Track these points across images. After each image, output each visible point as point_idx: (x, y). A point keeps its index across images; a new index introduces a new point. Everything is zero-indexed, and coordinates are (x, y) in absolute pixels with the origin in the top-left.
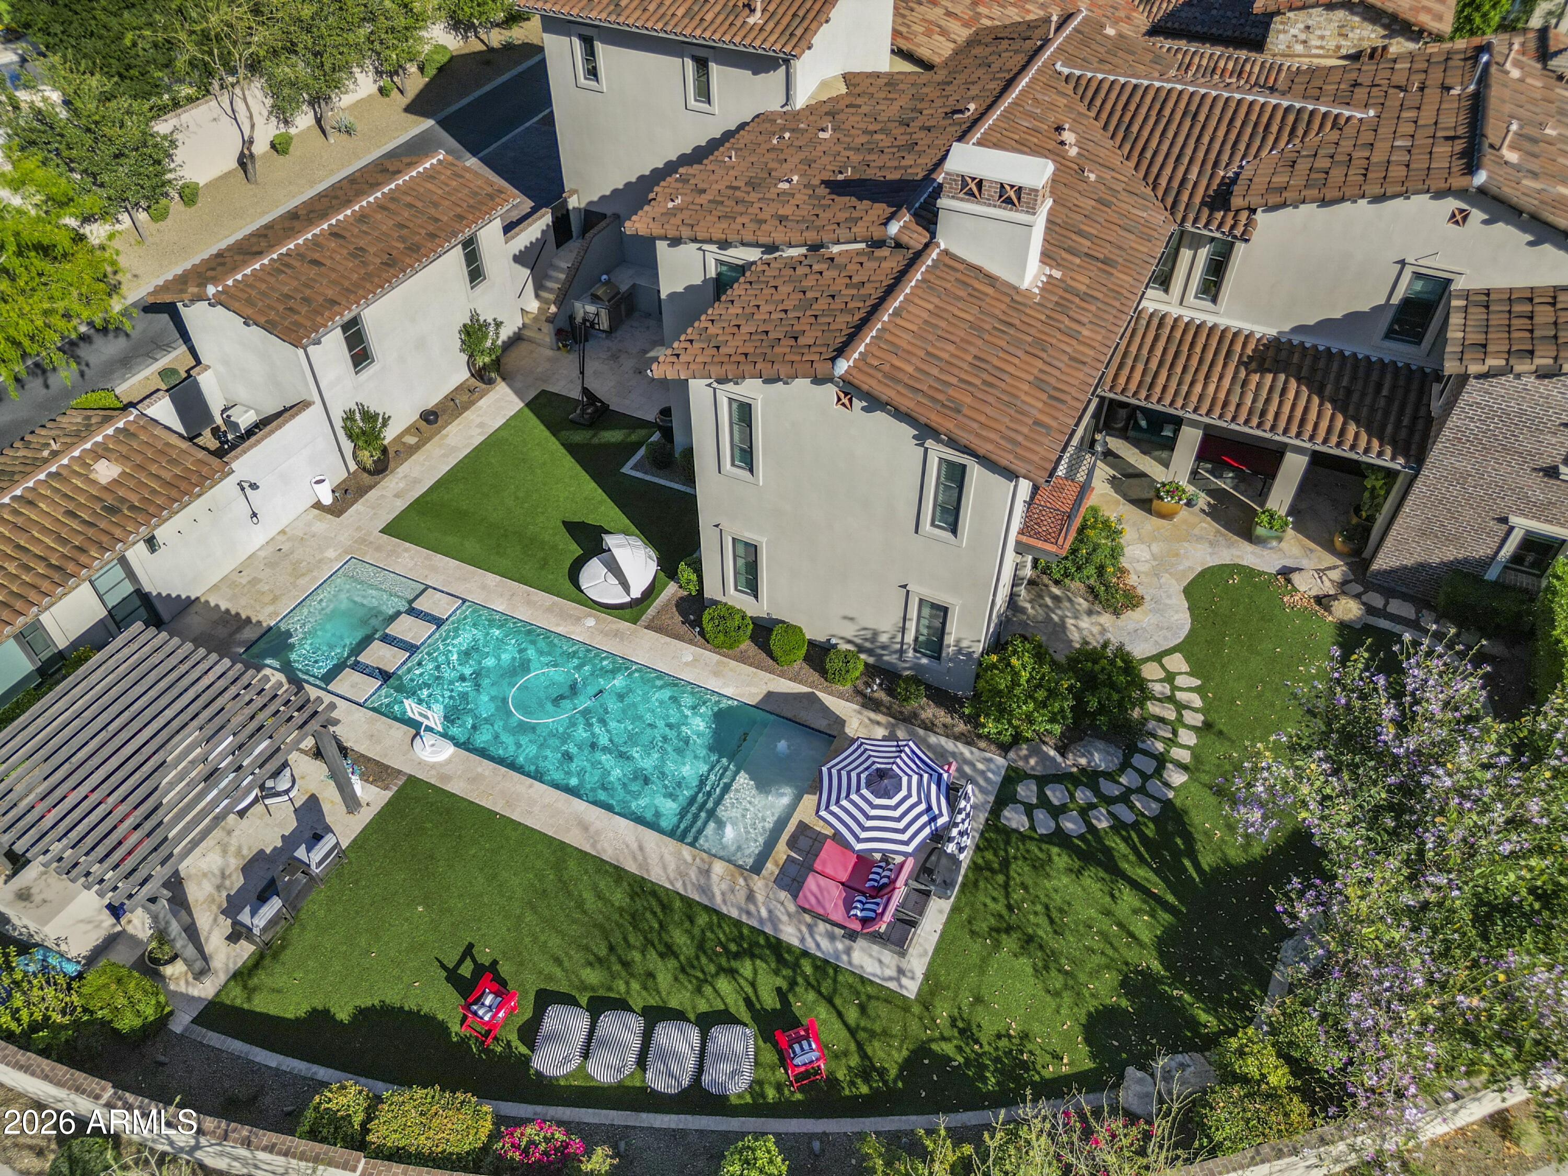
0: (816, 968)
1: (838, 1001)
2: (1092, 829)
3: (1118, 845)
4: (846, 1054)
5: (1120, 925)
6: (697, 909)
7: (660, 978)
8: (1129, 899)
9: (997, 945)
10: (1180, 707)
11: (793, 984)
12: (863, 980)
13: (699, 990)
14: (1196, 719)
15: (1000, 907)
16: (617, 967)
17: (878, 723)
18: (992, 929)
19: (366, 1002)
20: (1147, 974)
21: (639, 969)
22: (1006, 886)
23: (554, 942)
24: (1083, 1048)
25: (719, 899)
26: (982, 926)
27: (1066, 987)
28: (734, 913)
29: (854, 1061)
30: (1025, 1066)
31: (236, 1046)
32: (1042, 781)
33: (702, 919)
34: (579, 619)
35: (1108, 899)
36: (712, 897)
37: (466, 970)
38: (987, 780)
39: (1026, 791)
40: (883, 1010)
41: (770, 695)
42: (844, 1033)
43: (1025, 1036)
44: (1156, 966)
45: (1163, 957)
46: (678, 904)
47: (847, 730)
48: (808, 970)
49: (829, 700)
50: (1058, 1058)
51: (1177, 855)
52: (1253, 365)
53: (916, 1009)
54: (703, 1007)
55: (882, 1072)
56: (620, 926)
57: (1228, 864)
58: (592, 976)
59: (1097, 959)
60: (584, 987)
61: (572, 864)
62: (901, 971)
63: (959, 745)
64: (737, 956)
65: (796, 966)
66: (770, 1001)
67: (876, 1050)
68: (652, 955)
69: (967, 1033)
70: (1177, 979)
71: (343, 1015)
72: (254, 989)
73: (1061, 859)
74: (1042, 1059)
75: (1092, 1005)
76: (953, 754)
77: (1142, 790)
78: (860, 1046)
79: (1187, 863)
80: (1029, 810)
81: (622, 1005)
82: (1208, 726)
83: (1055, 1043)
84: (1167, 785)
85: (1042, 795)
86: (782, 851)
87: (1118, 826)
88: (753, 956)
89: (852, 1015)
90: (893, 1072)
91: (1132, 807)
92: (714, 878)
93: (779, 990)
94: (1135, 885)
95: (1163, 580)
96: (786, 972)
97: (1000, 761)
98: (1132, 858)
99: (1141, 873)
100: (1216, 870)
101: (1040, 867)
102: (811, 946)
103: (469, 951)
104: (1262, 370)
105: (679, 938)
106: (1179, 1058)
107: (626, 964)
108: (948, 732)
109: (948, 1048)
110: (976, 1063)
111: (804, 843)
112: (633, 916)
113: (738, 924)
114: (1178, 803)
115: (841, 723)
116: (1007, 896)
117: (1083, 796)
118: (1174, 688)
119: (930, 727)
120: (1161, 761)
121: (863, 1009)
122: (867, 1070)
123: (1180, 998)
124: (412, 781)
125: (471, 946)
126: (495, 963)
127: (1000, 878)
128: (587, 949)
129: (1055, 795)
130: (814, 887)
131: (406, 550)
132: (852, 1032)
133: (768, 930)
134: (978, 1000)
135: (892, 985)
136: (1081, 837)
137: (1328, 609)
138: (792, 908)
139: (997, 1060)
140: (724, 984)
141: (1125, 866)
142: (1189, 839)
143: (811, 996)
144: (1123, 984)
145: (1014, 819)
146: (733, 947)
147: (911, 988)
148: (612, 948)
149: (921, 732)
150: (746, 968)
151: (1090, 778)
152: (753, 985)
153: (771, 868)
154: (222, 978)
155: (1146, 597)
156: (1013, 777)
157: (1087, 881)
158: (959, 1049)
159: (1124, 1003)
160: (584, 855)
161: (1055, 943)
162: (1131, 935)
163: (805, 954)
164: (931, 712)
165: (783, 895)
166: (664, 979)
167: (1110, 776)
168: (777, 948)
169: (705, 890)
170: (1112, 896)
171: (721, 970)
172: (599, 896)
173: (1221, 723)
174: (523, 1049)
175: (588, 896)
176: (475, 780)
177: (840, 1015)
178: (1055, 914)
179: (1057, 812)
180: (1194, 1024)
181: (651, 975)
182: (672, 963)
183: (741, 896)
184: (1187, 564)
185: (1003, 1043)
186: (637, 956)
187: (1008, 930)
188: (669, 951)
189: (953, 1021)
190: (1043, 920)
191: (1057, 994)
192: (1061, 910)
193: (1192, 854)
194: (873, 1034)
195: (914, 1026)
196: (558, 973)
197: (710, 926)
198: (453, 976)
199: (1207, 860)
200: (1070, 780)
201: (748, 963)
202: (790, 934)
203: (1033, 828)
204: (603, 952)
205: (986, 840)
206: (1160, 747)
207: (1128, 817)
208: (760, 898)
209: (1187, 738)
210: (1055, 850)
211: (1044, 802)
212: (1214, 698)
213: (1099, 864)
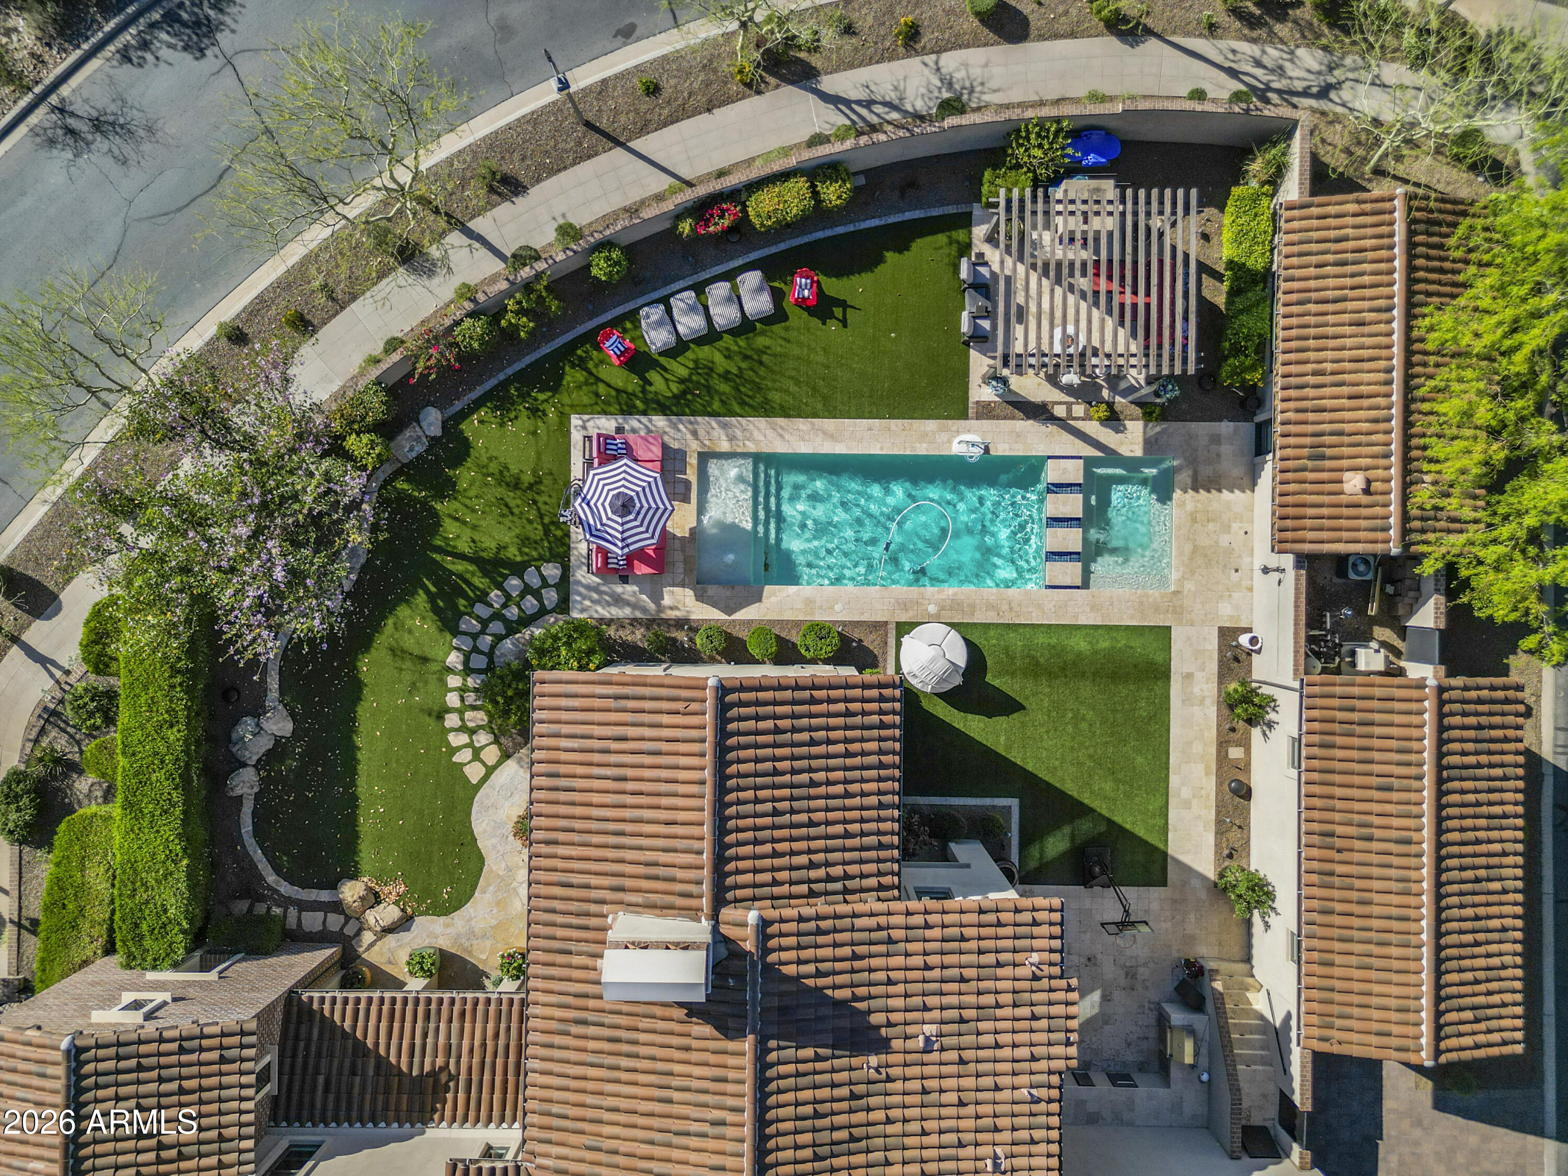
0: (634, 406)
1: (614, 393)
2: (500, 587)
3: (479, 581)
4: (596, 366)
5: (464, 523)
6: (722, 411)
7: (723, 359)
8: (464, 546)
9: (534, 472)
10: (463, 729)
11: (644, 391)
12: (605, 413)
13: (696, 361)
14: (452, 720)
15: (541, 499)
16: (749, 353)
17: (671, 608)
18: (541, 482)
19: (881, 267)
20: (441, 497)
21: (737, 358)
22: (541, 516)
23: (796, 351)
24: (468, 434)
25: (714, 424)
26: (547, 481)
27: (486, 467)
28: (699, 419)
29: (591, 365)
30: (497, 408)
31: (935, 212)
32: (543, 611)
33: (716, 405)
34: (943, 608)
35: (476, 538)
36: (719, 423)
37: (838, 312)
38: (580, 594)
39: (551, 597)
40: (586, 400)
41: (759, 599)
42: (602, 375)
43: (502, 425)
44: (438, 506)
45: (434, 514)
46: (737, 408)
47: (691, 593)
48: (638, 403)
49: (715, 614)
50: (481, 422)
51: (441, 594)
52: (444, 1078)
53: (567, 409)
54: (689, 354)
55: (573, 366)
56: (763, 378)
57: (407, 601)
58: (761, 341)
59: (472, 493)
60: (763, 333)
61: (819, 406)
62: (584, 428)
63: (608, 615)
64: (684, 393)
65: (646, 401)
66: (653, 376)
67: (580, 376)
68: (735, 370)
69: (536, 412)
70: (424, 503)
71: (889, 255)
72: (950, 244)
73: (512, 553)
74: (489, 417)
75: (469, 463)
76: (609, 604)
77: (475, 636)
78: (591, 373)
79: (433, 589)
80: (545, 583)
81: (734, 332)
82: (440, 717)
83: (485, 429)
84: (458, 649)
85: (539, 598)
86: (691, 475)
87: (483, 597)
88: (675, 396)
89: (602, 388)
90: (567, 368)
91: (478, 618)
92: (724, 437)
93: (651, 384)
94: (462, 557)
95: (503, 865)
96: (650, 396)
97: (575, 615)
98: (468, 576)
99: (460, 567)
100: (413, 594)
101: (525, 541)
102: (644, 419)
103: (844, 323)
104: (434, 1074)
105: (724, 387)
106: (414, 454)
107: (746, 357)
108: (620, 623)
109: (541, 397)
110: (524, 396)
111: (680, 488)
112: (760, 389)
113: (694, 413)
114: (448, 636)
115: (700, 598)
116: (538, 509)
117: (513, 612)
118: (470, 745)
119: (634, 622)
120: (468, 670)
121: (597, 395)
122: (582, 364)
123: (420, 492)
124: (964, 415)
125: (845, 325)
126: (824, 323)
127: (547, 520)
128: (775, 355)
129: (530, 603)
130: (653, 448)
131: (1132, 617)
132: (599, 380)
133: (673, 418)
134: (534, 433)
135: (586, 417)
136: (505, 577)
137: (368, 889)
138: (666, 438)
139: (513, 404)
140: (683, 372)
141: (472, 568)
142: (436, 610)
143: (630, 389)
144: (455, 484)
145: (552, 571)
146: (689, 397)
147: (575, 420)
148: (761, 363)
149: (639, 615)
150: (675, 388)
151: (512, 628)
152: (666, 380)
153: (693, 460)
154: (975, 241)
155: (511, 838)
156: (564, 606)
157: (493, 545)
158: (536, 399)
159: (451, 473)
160: (815, 415)
161: (501, 491)
162: (456, 519)
163: (644, 413)
164: (637, 636)
165: (675, 445)
166: (718, 358)
167: (499, 638)
168: (664, 409)
169: (725, 426)
170: (473, 541)
171: (689, 380)
172: (787, 391)
173: (431, 722)
174: (776, 284)
175: (793, 388)
176: (924, 436)
177: (609, 385)
178: (505, 511)
179: (527, 590)
180: (408, 480)
181: (728, 357)
182: (720, 370)
183: (701, 433)
184: (488, 896)
185: (512, 415)
186: (744, 365)
187: (531, 487)
188: (726, 376)
189: (545, 414)
190: (512, 503)
191: (490, 459)
192: (503, 516)
193: (432, 598)
194: (586, 383)
195: (566, 400)
196: (783, 334)
197: (710, 404)
198: (844, 304)
199: (421, 599)
200: (526, 621)
201: (675, 391)
202: (660, 421)
203: (538, 568)
204: (765, 358)
205: (564, 544)
206: (470, 682)
207: (480, 610)
208: (689, 436)
209: (453, 700)
210: (519, 559)
211: (537, 594)
212: (440, 748)
213: (489, 562)
